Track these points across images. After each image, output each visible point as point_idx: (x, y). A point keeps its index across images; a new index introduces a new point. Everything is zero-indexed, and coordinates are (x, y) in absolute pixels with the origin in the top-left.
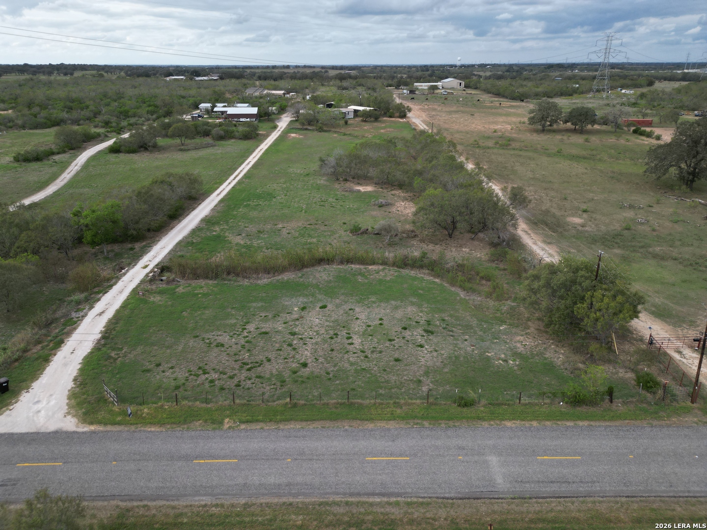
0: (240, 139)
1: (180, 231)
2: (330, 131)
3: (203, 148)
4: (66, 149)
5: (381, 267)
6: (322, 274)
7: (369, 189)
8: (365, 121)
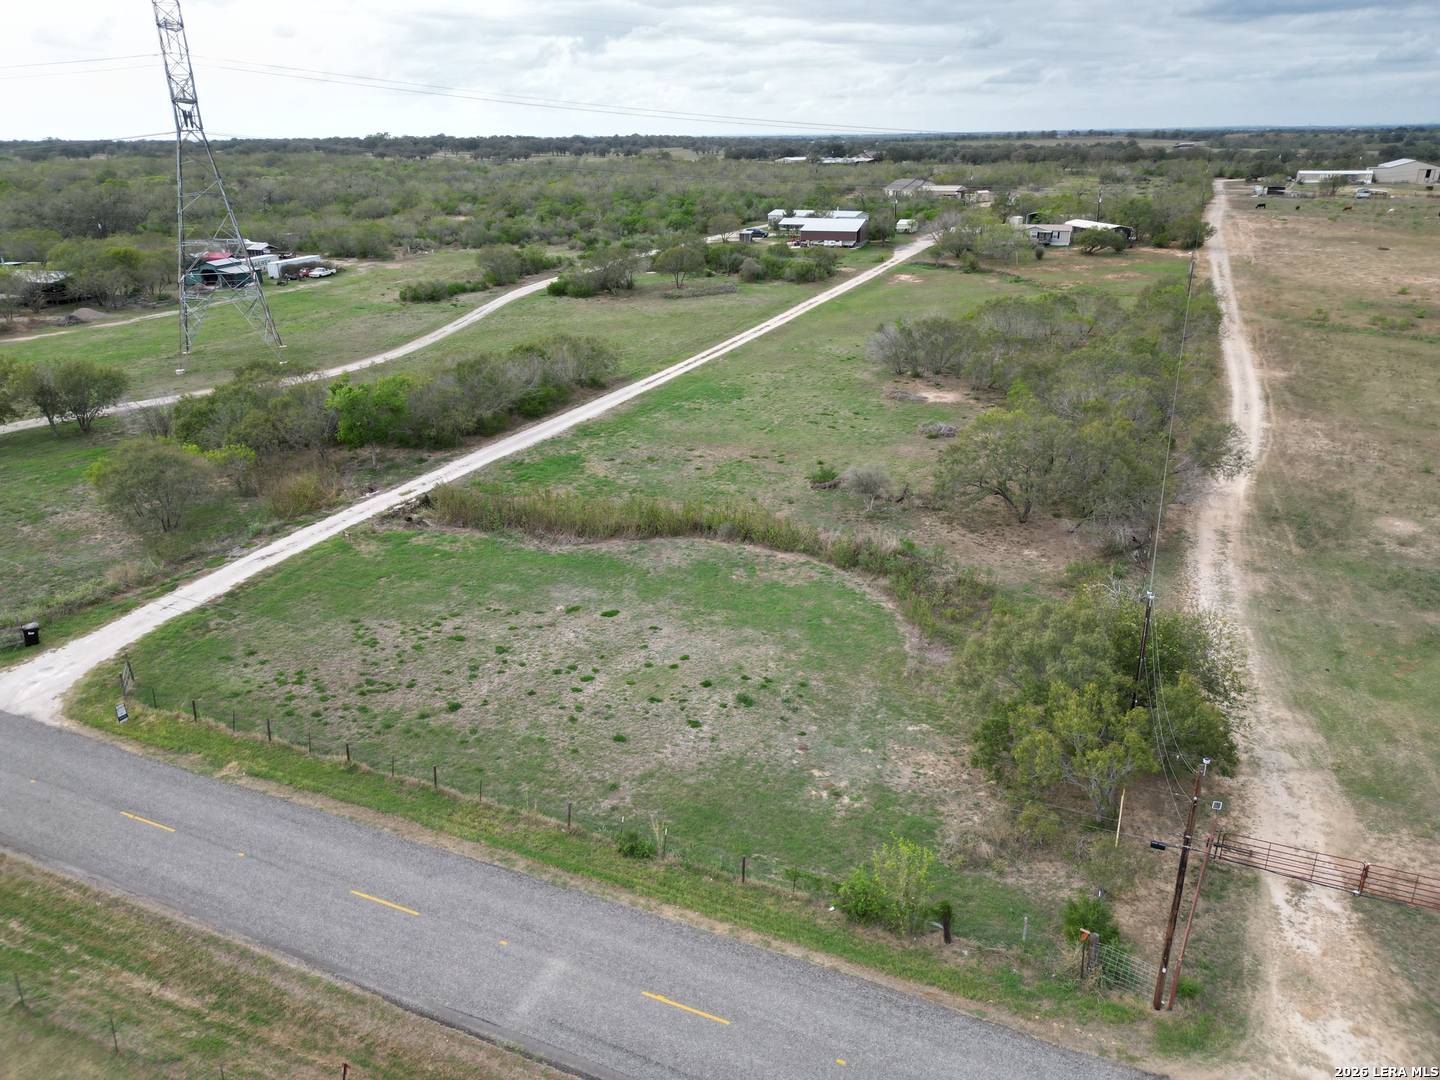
0: (792, 281)
1: (518, 442)
2: (990, 271)
3: (709, 294)
4: (490, 285)
5: (803, 558)
6: (675, 553)
7: (950, 397)
8: (1090, 253)
